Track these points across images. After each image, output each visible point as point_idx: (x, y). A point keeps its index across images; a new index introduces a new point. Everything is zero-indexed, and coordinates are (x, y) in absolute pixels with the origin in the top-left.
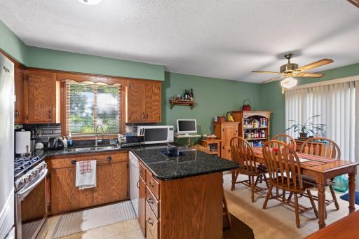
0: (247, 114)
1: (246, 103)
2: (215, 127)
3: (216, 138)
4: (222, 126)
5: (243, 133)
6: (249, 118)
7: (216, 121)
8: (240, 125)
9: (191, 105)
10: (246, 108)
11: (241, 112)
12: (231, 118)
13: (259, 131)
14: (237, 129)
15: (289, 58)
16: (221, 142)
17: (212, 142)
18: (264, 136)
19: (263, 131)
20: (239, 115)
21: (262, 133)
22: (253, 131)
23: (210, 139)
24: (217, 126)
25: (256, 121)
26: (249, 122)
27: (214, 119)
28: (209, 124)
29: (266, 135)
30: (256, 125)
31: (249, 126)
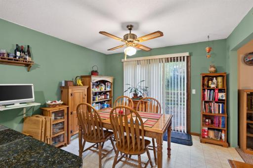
0: (95, 79)
1: (95, 69)
2: (62, 91)
3: (63, 104)
4: (70, 91)
5: (92, 96)
6: (97, 82)
7: (63, 85)
8: (89, 89)
9: (28, 65)
10: (94, 73)
11: (90, 77)
12: (80, 82)
13: (105, 93)
14: (86, 93)
15: (130, 29)
16: (68, 108)
17: (56, 109)
18: (108, 97)
19: (108, 93)
20: (88, 79)
21: (107, 95)
22: (100, 93)
23: (54, 106)
24: (65, 91)
25: (103, 85)
26: (97, 86)
27: (61, 83)
28: (55, 89)
29: (110, 97)
30: (103, 88)
31: (97, 90)
